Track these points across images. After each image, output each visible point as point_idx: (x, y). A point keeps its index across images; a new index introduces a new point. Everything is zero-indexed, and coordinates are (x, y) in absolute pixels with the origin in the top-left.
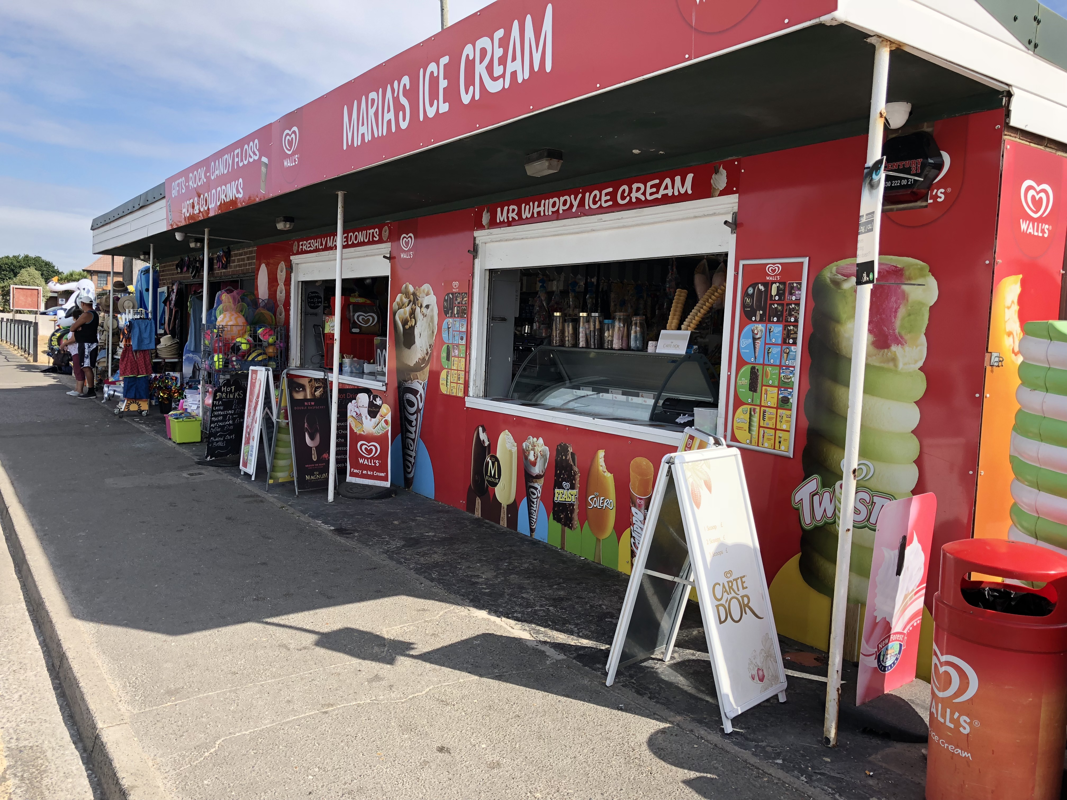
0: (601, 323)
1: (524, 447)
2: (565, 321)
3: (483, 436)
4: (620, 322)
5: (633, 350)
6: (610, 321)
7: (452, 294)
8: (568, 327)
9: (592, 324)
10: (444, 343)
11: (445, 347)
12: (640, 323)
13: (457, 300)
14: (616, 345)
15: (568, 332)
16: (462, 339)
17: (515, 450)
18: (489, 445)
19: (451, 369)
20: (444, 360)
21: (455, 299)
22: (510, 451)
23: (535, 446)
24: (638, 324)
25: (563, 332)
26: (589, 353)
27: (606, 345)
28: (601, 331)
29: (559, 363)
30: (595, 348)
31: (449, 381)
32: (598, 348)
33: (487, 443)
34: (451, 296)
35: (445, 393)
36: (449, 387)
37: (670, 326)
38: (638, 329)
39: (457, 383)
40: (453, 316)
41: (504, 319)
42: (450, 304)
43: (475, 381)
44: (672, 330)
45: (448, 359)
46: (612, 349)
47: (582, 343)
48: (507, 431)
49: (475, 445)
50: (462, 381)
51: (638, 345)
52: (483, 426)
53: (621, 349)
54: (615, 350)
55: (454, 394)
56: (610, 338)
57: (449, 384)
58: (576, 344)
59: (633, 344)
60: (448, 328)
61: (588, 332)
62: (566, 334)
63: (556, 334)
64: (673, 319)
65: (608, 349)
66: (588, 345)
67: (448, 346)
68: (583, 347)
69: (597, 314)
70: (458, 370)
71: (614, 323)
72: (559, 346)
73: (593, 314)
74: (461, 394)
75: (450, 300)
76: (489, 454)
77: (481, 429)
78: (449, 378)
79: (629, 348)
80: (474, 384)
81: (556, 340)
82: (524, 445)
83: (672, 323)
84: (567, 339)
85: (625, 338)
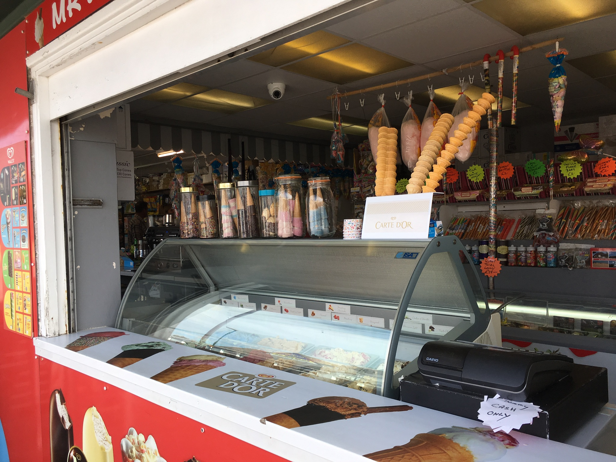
0: (256, 198)
1: (124, 449)
2: (198, 199)
3: (62, 411)
4: (286, 191)
5: (315, 237)
6: (268, 192)
7: (8, 168)
8: (204, 207)
9: (239, 198)
10: (4, 249)
11: (6, 253)
12: (322, 190)
13: (13, 177)
14: (284, 230)
15: (205, 216)
16: (24, 241)
17: (109, 448)
18: (71, 428)
19: (16, 291)
20: (6, 275)
21: (11, 175)
22: (102, 449)
23: (142, 451)
24: (318, 192)
25: (196, 216)
26: (241, 246)
27: (266, 232)
28: (256, 210)
29: (197, 263)
30: (247, 239)
31: (14, 309)
32: (254, 238)
33: (68, 425)
34: (7, 172)
35: (10, 328)
36: (14, 318)
37: (382, 188)
38: (320, 200)
39: (23, 314)
40: (11, 205)
41: (97, 203)
42: (7, 186)
43: (47, 310)
44: (387, 195)
45: (10, 275)
46: (276, 237)
47: (227, 231)
48: (94, 408)
49: (53, 423)
50: (28, 311)
51: (323, 228)
52: (60, 392)
53: (293, 237)
54: (282, 238)
55: (21, 332)
56: (271, 220)
57: (14, 313)
58: (217, 234)
59: (314, 227)
60: (8, 223)
61: (235, 213)
62: (202, 219)
63: (186, 218)
64: (384, 176)
65: (270, 238)
66: (236, 235)
67: (9, 253)
68: (228, 238)
69: (246, 183)
70: (23, 292)
71: (277, 194)
72: (193, 238)
73: (241, 183)
74: (28, 332)
75: (7, 179)
76: (72, 444)
77: (58, 396)
78: (13, 304)
79: (306, 234)
80: (47, 315)
81: (188, 228)
82: (124, 442)
83: (383, 183)
84: (203, 226)
85: (297, 218)
